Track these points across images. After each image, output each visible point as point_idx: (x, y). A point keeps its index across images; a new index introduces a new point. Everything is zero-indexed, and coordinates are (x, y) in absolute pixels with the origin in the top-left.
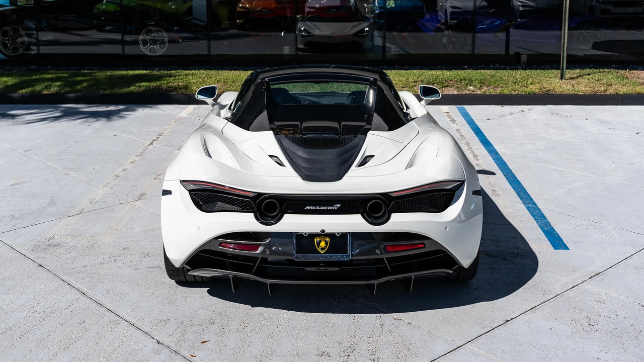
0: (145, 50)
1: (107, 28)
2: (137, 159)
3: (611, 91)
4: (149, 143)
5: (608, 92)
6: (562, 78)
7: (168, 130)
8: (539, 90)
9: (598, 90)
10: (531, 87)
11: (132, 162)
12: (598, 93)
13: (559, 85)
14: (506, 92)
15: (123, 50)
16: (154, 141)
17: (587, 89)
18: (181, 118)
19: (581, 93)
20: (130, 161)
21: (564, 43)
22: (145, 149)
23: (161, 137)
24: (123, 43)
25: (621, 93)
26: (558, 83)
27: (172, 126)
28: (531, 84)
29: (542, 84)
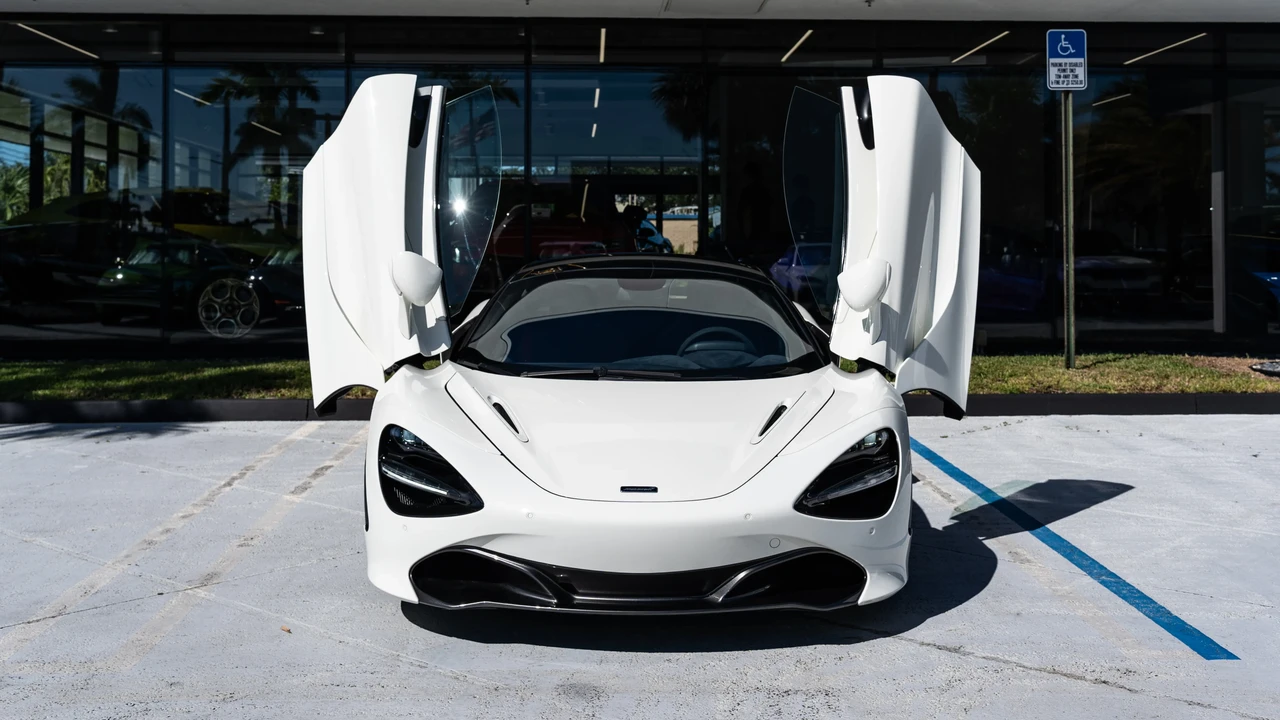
1: (124, 320)
2: (195, 511)
3: (1170, 387)
4: (223, 483)
5: (1165, 390)
6: (1068, 366)
7: (265, 462)
8: (1030, 386)
9: (1144, 386)
10: (1012, 381)
11: (183, 517)
12: (1147, 392)
13: (1066, 377)
16: (234, 479)
17: (1123, 383)
18: (291, 442)
19: (1113, 391)
20: (181, 514)
21: (1068, 295)
22: (213, 495)
23: (249, 473)
25: (1191, 390)
26: (1063, 374)
27: (272, 455)
28: (1011, 376)
29: (1033, 376)
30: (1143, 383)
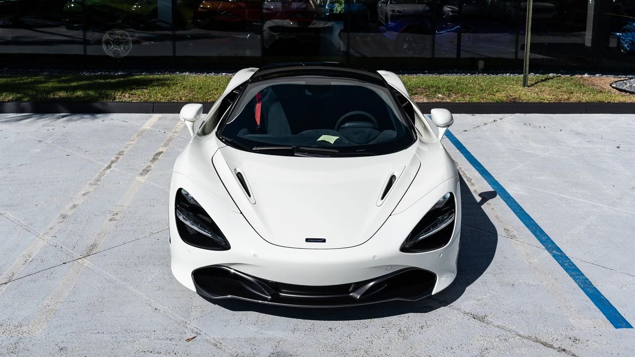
0: (109, 51)
2: (91, 190)
3: (574, 99)
4: (107, 165)
5: (571, 101)
6: (524, 85)
7: (130, 147)
8: (506, 98)
9: (561, 98)
10: (498, 94)
11: (84, 195)
12: (562, 102)
13: (523, 92)
14: (475, 100)
15: (85, 50)
16: (112, 162)
17: (551, 97)
18: (143, 131)
19: (546, 101)
20: (82, 192)
22: (101, 175)
23: (121, 157)
24: (85, 42)
25: (584, 101)
26: (522, 90)
27: (134, 142)
28: (497, 92)
29: (507, 92)
30: (561, 97)
